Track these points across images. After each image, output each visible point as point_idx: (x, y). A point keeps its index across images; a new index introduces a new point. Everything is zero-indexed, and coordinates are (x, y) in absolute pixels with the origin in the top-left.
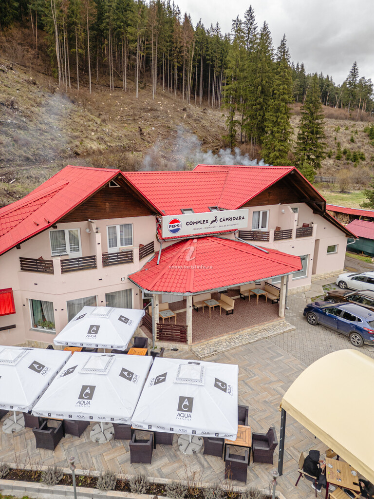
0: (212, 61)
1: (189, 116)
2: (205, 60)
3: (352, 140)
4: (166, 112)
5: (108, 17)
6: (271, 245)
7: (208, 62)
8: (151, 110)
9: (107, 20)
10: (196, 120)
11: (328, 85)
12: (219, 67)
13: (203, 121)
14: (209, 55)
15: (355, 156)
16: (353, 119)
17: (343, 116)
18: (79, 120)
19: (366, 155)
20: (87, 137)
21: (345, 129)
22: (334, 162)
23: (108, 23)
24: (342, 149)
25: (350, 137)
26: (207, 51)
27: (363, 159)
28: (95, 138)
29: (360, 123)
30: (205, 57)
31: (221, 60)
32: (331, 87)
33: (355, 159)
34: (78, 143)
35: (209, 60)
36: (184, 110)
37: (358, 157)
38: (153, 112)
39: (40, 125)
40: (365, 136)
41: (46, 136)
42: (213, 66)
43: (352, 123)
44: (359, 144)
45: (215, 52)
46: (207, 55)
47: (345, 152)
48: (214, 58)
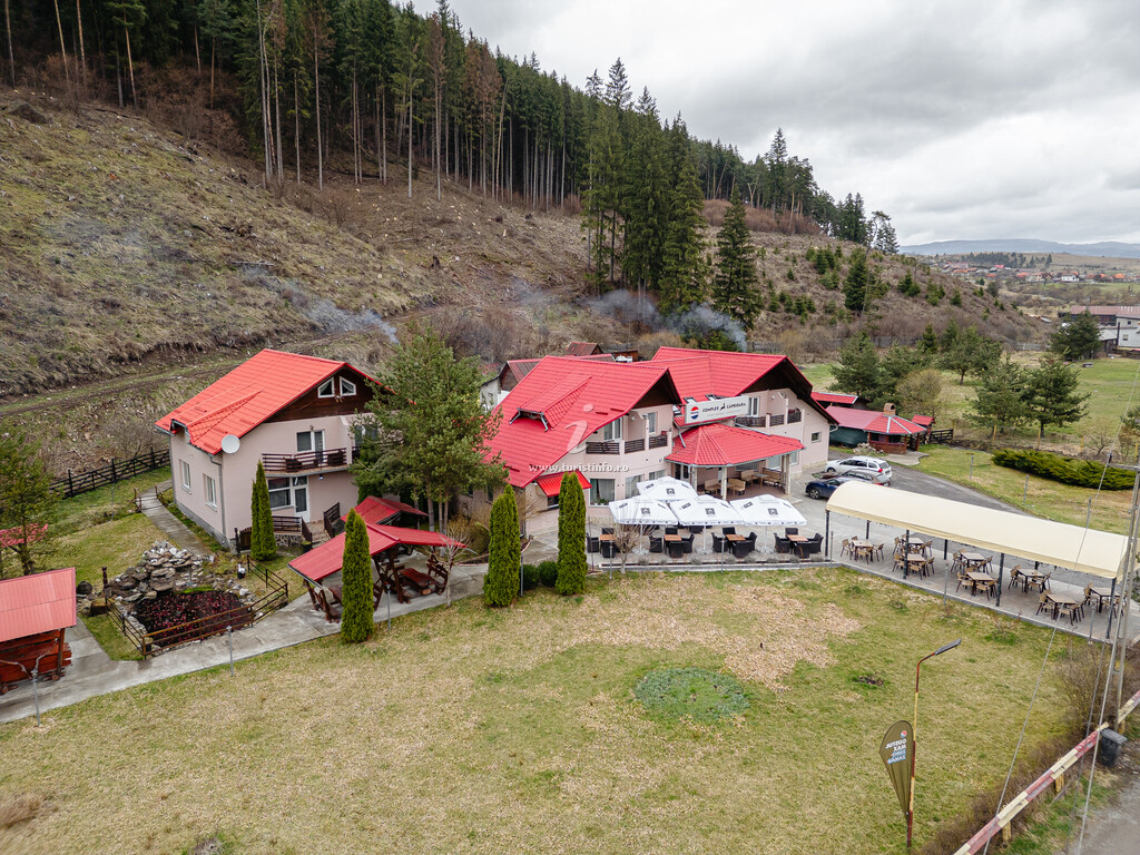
0: (531, 124)
1: (511, 234)
2: (517, 122)
3: (791, 277)
4: (471, 227)
5: (353, 52)
6: (768, 430)
7: (523, 126)
8: (443, 222)
9: (350, 57)
10: (525, 241)
11: (733, 164)
12: (545, 136)
13: (538, 243)
14: (524, 114)
15: (799, 305)
16: (784, 231)
17: (765, 225)
18: (347, 252)
19: (816, 303)
20: (374, 283)
21: (775, 253)
22: (768, 315)
23: (351, 63)
24: (778, 292)
25: (786, 272)
26: (520, 106)
27: (812, 310)
28: (386, 282)
29: (795, 238)
30: (517, 117)
31: (549, 124)
32: (738, 167)
33: (800, 311)
34: (369, 296)
35: (524, 122)
36: (499, 220)
37: (805, 306)
38: (446, 225)
39: (300, 265)
40: (810, 267)
41: (320, 286)
42: (532, 134)
43: (783, 239)
44: (802, 283)
45: (535, 108)
46: (521, 113)
47: (782, 299)
48: (535, 120)
